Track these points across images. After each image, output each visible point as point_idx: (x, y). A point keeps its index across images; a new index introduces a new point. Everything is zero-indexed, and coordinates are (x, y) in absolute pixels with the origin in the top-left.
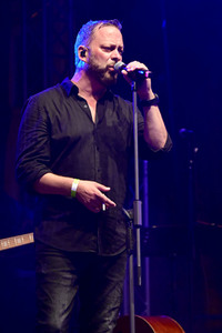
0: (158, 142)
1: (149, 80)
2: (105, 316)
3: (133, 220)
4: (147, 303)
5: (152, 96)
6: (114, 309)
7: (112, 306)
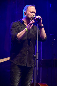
0: (43, 37)
1: (42, 21)
2: (28, 83)
3: (36, 58)
4: (41, 80)
5: (42, 25)
6: (30, 81)
7: (30, 80)
